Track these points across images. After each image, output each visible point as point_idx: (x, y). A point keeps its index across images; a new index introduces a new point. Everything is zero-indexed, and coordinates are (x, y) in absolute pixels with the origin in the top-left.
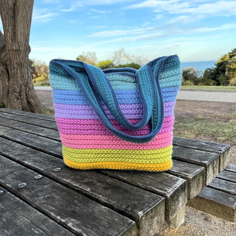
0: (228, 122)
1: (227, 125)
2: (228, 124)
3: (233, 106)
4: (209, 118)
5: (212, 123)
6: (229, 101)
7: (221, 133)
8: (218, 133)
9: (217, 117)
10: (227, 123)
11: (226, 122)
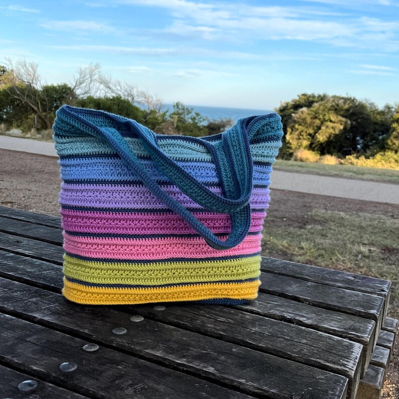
0: (305, 229)
1: (304, 235)
2: (306, 231)
3: (306, 200)
4: (272, 219)
5: (278, 229)
6: (300, 190)
7: (297, 249)
8: (291, 248)
9: (285, 219)
10: (303, 230)
11: (301, 228)
